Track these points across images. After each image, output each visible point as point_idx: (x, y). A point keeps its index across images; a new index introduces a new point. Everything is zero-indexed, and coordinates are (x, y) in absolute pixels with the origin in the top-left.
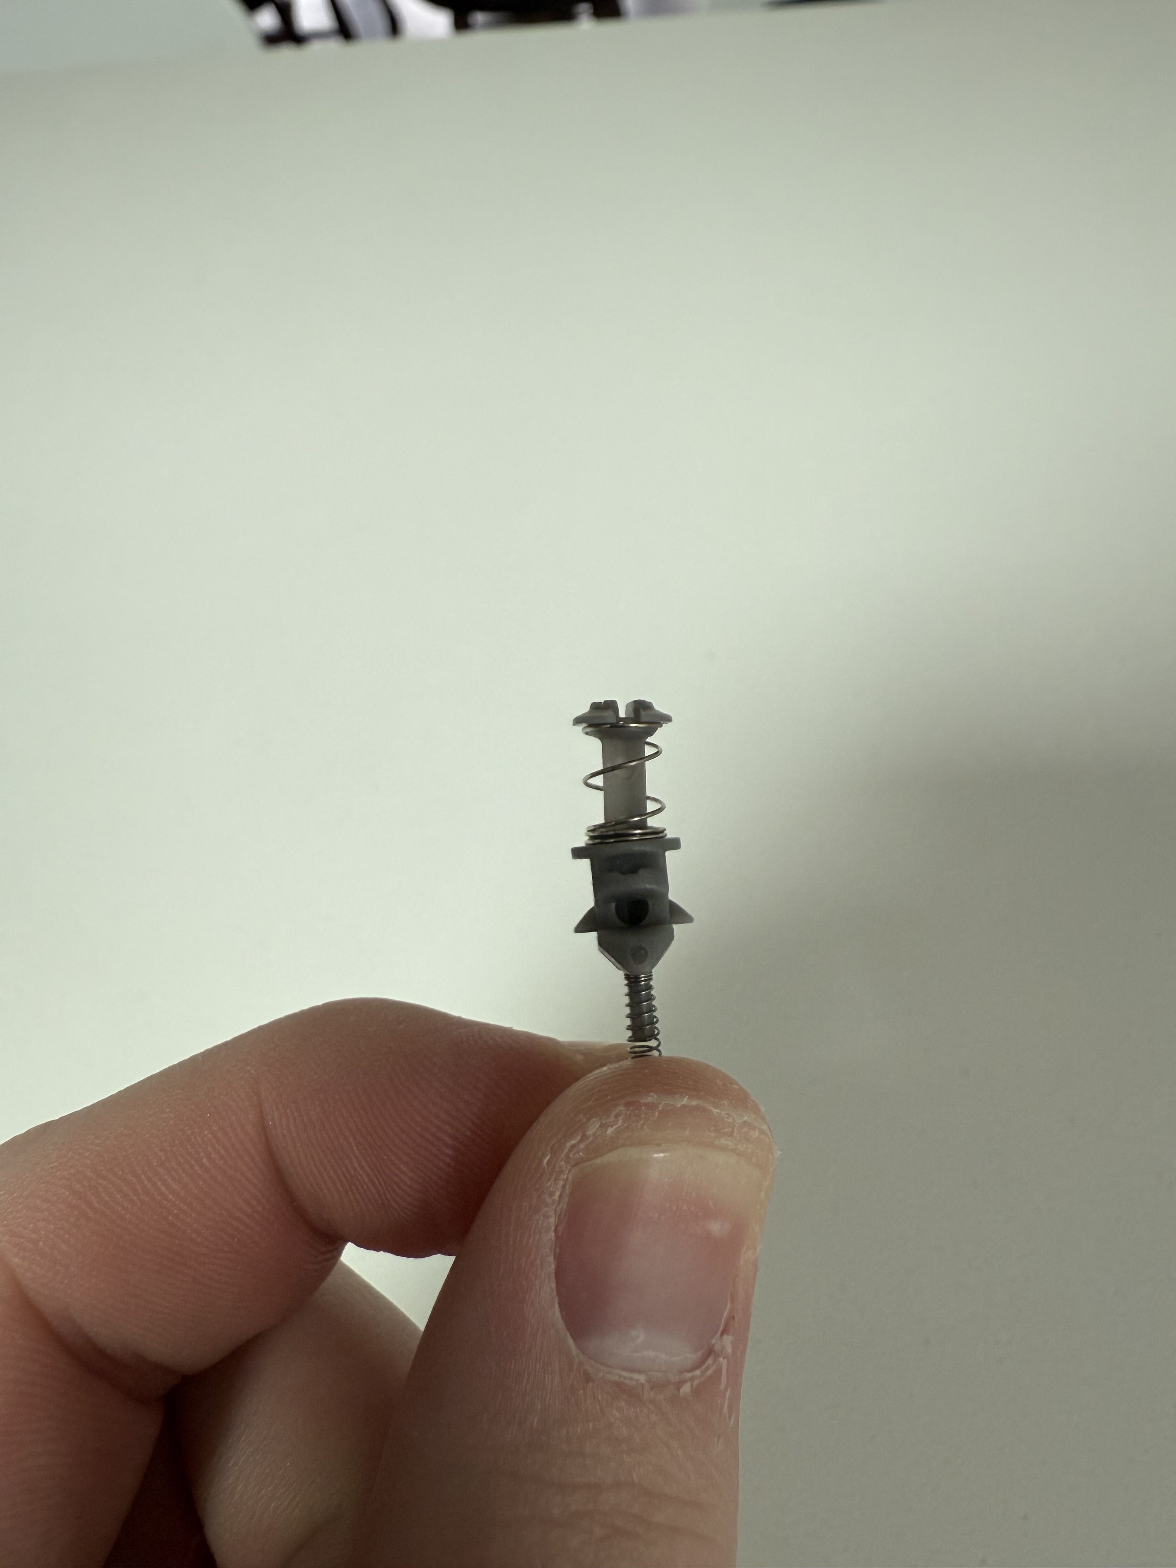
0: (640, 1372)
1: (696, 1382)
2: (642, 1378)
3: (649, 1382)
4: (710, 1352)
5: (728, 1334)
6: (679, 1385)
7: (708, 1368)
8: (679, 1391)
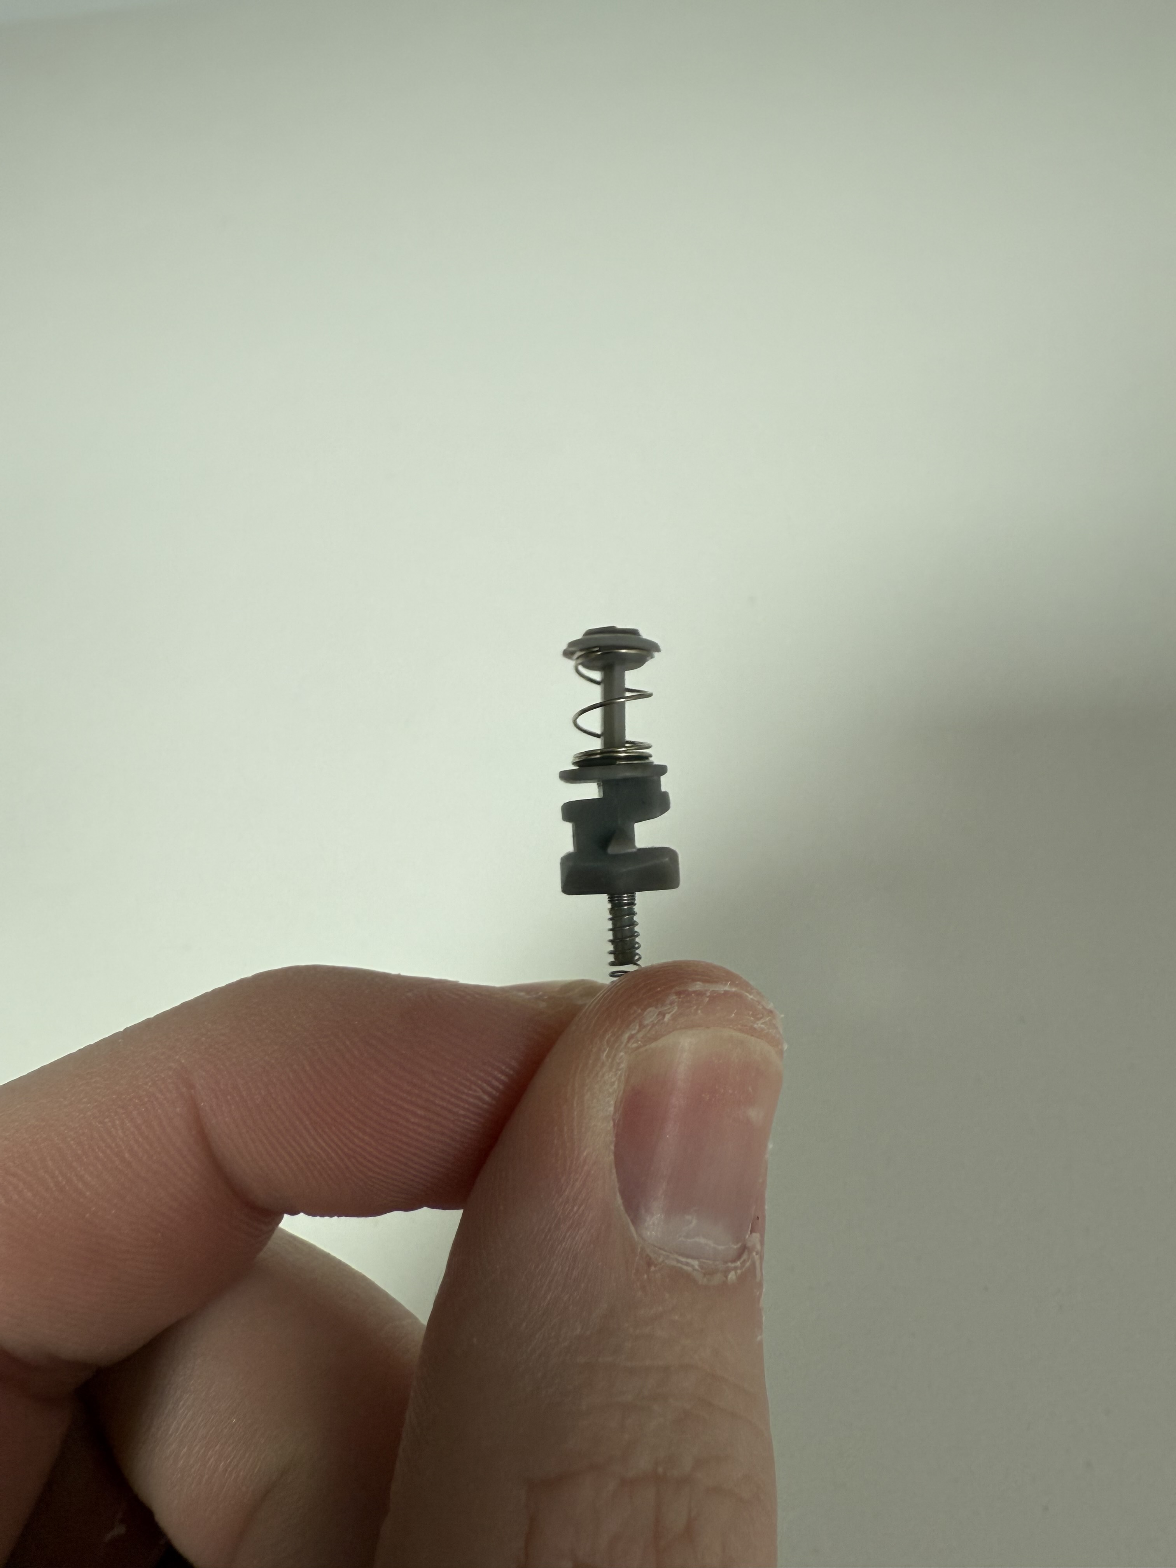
0: (693, 1258)
1: (739, 1272)
2: (696, 1263)
3: (701, 1267)
4: (744, 1249)
5: (755, 1232)
6: (726, 1272)
7: (744, 1262)
8: (726, 1277)
